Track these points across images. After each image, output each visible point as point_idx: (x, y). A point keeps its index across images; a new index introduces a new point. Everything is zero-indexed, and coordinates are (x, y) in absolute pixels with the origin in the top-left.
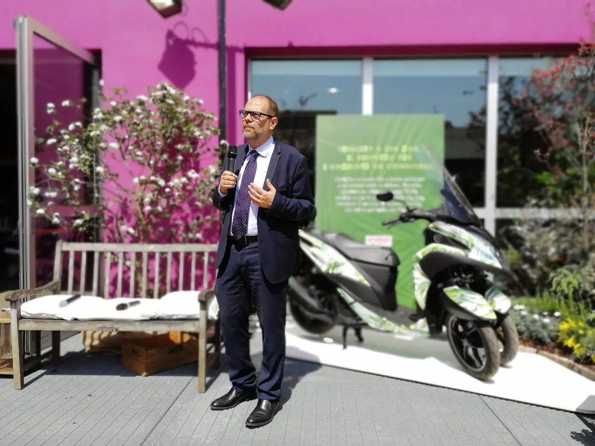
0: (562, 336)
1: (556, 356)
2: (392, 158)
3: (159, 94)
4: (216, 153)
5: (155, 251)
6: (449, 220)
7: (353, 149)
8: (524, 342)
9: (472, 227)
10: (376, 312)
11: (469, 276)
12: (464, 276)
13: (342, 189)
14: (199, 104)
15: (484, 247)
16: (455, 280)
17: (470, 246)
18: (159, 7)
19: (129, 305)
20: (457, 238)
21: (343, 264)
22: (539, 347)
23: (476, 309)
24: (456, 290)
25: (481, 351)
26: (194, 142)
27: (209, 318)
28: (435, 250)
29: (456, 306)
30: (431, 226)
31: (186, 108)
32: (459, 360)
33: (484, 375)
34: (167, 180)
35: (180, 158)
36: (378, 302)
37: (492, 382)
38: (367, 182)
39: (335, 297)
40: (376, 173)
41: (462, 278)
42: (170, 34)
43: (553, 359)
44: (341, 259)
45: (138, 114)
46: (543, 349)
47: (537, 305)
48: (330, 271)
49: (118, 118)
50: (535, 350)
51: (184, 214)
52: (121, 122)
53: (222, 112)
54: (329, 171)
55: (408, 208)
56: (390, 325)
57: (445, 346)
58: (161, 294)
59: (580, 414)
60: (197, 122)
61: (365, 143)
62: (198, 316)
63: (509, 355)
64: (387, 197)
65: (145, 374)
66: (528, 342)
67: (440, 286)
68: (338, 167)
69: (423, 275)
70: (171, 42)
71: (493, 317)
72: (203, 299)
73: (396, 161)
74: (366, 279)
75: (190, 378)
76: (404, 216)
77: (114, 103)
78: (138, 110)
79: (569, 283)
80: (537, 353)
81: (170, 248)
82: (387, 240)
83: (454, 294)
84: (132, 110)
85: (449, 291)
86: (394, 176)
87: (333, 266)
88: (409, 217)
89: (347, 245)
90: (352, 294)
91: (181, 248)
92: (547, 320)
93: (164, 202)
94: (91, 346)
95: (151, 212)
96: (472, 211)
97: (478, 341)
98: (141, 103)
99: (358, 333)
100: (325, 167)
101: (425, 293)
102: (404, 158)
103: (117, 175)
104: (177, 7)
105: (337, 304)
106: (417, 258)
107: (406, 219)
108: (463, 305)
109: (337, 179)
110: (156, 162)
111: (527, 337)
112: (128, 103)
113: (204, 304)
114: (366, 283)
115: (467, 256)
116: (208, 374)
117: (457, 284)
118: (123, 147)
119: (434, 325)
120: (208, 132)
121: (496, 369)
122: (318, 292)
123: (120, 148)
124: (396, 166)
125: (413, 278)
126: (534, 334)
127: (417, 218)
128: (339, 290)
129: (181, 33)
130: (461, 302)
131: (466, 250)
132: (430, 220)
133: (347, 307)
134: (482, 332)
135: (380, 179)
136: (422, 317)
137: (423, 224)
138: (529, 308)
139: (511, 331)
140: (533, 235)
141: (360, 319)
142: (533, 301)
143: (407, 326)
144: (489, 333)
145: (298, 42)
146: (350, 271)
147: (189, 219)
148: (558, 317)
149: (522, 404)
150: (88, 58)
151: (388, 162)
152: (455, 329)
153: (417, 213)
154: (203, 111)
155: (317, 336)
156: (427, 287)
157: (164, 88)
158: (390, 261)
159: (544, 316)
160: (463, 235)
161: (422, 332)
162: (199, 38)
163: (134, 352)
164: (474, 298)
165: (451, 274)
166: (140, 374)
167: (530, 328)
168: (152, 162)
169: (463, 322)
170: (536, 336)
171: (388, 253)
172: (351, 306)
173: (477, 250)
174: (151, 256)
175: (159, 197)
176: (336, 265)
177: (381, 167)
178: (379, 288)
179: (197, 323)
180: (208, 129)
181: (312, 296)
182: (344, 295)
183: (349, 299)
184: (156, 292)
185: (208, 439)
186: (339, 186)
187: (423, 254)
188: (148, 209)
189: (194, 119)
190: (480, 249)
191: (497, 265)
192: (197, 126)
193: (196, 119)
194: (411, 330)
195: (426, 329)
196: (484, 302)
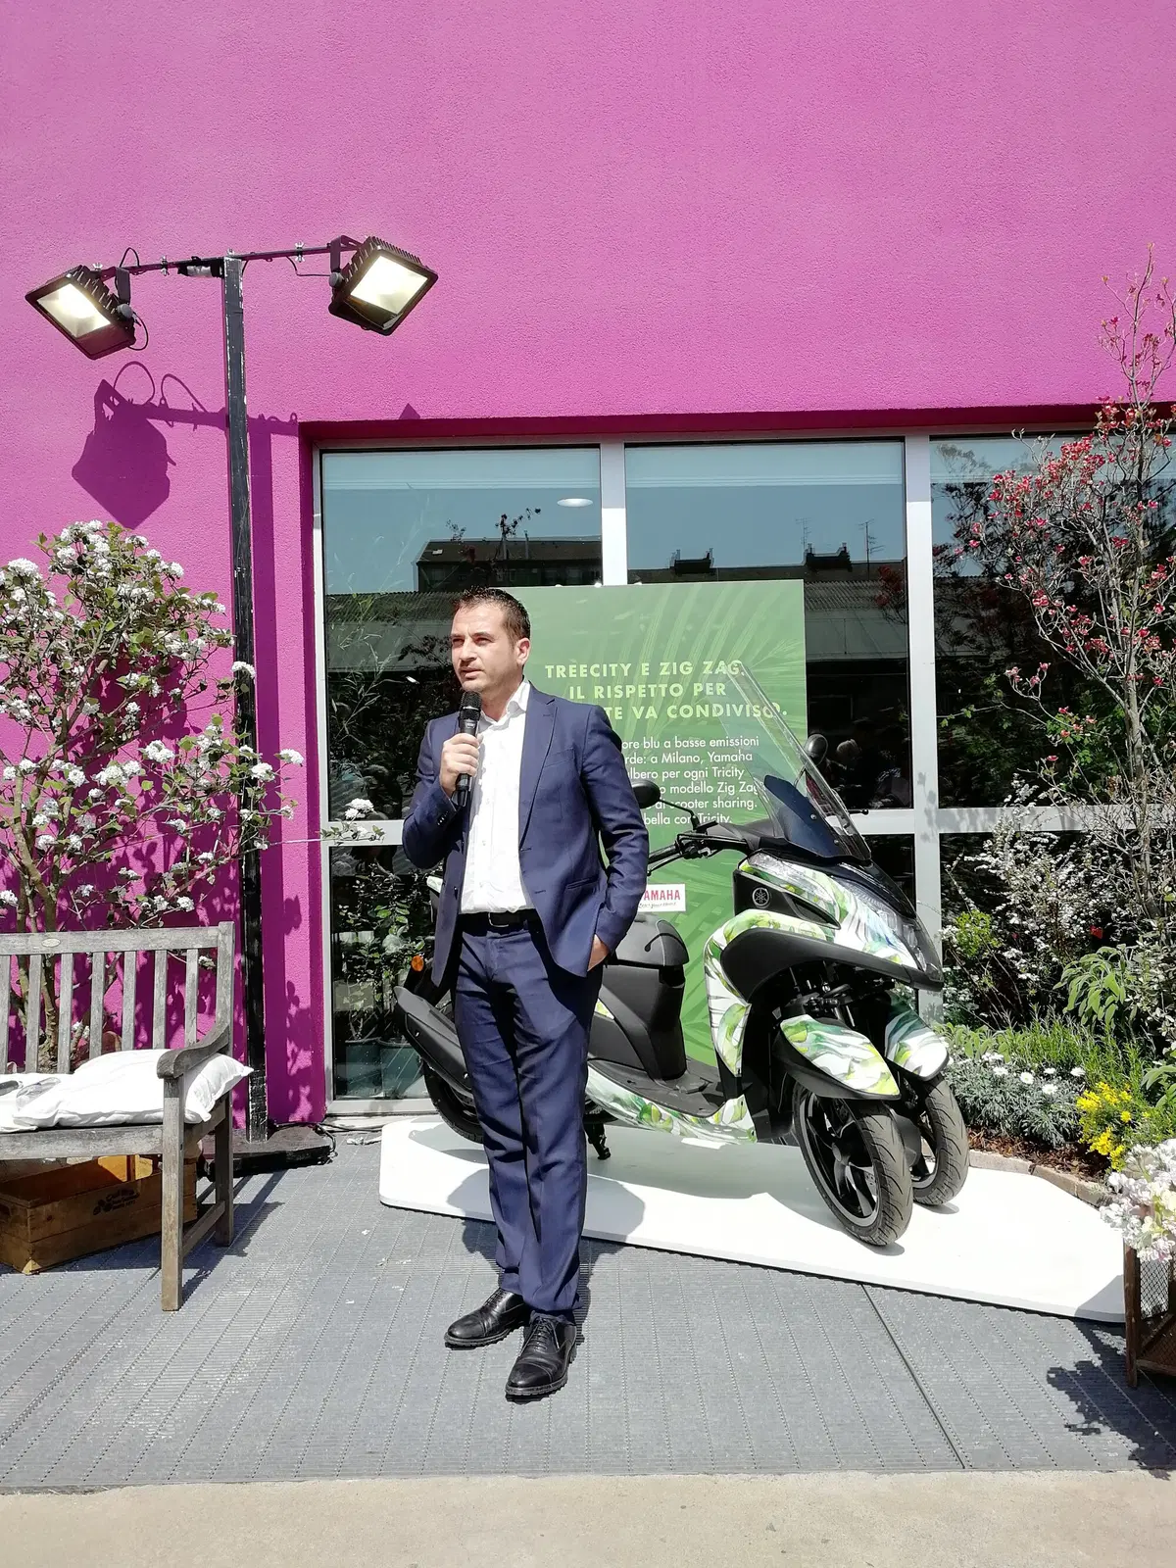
0: (1087, 1126)
1: (1073, 1178)
2: (679, 691)
3: (68, 553)
4: (223, 692)
5: (60, 949)
6: (785, 851)
7: (581, 671)
8: (1004, 1145)
9: (846, 866)
10: (628, 1084)
11: (838, 989)
12: (826, 988)
14: (170, 576)
15: (873, 914)
16: (805, 1000)
17: (837, 919)
18: (75, 332)
20: (804, 897)
22: (1036, 1155)
23: (850, 1072)
24: (805, 1024)
25: (869, 1170)
26: (169, 670)
27: (189, 1117)
28: (753, 927)
29: (807, 1064)
30: (745, 866)
31: (141, 584)
32: (827, 1197)
33: (879, 1239)
34: (92, 766)
35: (132, 707)
36: (635, 1059)
37: (900, 1250)
40: (640, 729)
41: (822, 993)
42: (105, 392)
43: (1066, 1186)
45: (15, 605)
46: (1046, 1162)
50: (1028, 1164)
51: (143, 845)
53: (240, 586)
55: (695, 822)
56: (661, 1118)
57: (789, 1158)
58: (80, 1055)
59: (1086, 1324)
60: (172, 618)
62: (160, 1115)
63: (947, 1180)
64: (645, 796)
65: (30, 1266)
66: (1012, 1143)
67: (777, 1013)
69: (728, 987)
70: (108, 411)
71: (890, 1088)
72: (171, 1070)
73: (688, 698)
75: (149, 1271)
76: (684, 842)
78: (18, 594)
79: (1106, 993)
80: (1032, 1170)
81: (97, 943)
83: (802, 1034)
84: (5, 591)
85: (790, 1027)
88: (696, 843)
91: (128, 942)
92: (1049, 1089)
93: (87, 822)
95: (58, 849)
96: (849, 824)
97: (861, 1151)
98: (22, 580)
99: (595, 1135)
101: (738, 1033)
102: (710, 688)
104: (123, 331)
106: (715, 946)
107: (691, 848)
108: (818, 1062)
110: (66, 725)
111: (1009, 1131)
113: (174, 1081)
115: (829, 940)
116: (185, 1262)
117: (809, 1010)
119: (765, 1113)
120: (202, 642)
121: (905, 1220)
124: (687, 712)
126: (1025, 1124)
127: (718, 846)
129: (135, 391)
130: (815, 1057)
131: (830, 926)
132: (748, 850)
134: (866, 1129)
135: (651, 743)
136: (735, 1094)
137: (730, 860)
138: (1015, 1057)
139: (947, 1122)
140: (1030, 874)
142: (1025, 1039)
143: (701, 1116)
144: (884, 1129)
145: (433, 410)
148: (1080, 1080)
149: (963, 1303)
151: (668, 700)
152: (816, 1121)
153: (713, 832)
154: (184, 591)
156: (741, 1020)
157: (81, 538)
158: (659, 953)
159: (1048, 1077)
160: (822, 887)
161: (736, 1132)
162: (178, 401)
164: (845, 1045)
165: (796, 986)
166: (15, 1269)
167: (1016, 1107)
168: (57, 722)
169: (825, 1105)
170: (1030, 1127)
171: (652, 933)
173: (853, 928)
174: (51, 962)
175: (74, 811)
177: (652, 713)
178: (636, 1024)
179: (157, 1131)
180: (201, 635)
184: (64, 1056)
185: (165, 1430)
187: (728, 936)
188: (44, 841)
189: (164, 614)
190: (863, 921)
191: (906, 960)
192: (172, 628)
193: (167, 612)
194: (712, 1127)
195: (747, 1123)
196: (872, 1052)
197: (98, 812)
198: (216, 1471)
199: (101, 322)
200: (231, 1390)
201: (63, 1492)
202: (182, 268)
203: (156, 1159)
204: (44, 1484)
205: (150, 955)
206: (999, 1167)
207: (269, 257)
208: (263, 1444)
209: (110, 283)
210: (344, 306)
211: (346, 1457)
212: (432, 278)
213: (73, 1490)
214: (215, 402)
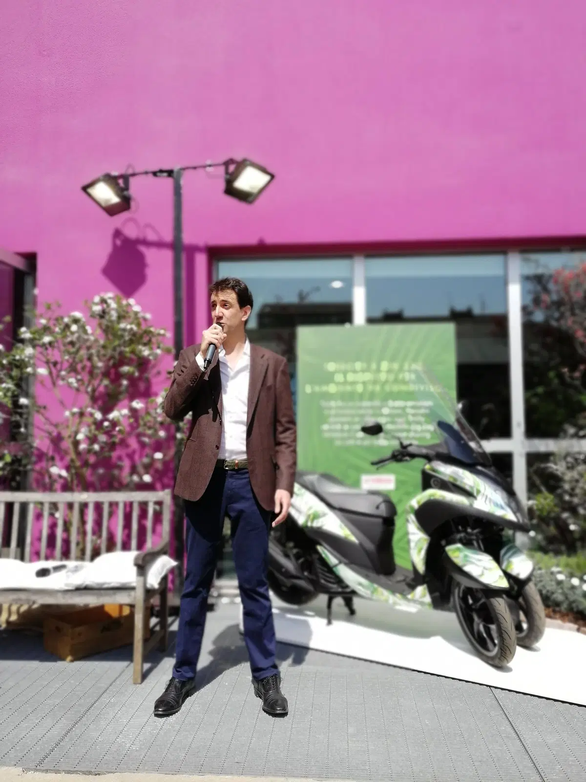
2: (392, 377)
3: (97, 308)
4: (169, 376)
5: (88, 500)
6: (448, 459)
7: (343, 366)
8: (564, 616)
9: (480, 468)
10: (366, 577)
11: (476, 531)
12: (469, 530)
13: (329, 416)
14: (145, 319)
15: (494, 493)
16: (459, 536)
17: (475, 494)
18: (103, 204)
19: (52, 570)
20: (458, 483)
21: (324, 515)
22: (581, 622)
23: (482, 574)
24: (458, 549)
25: (493, 627)
26: (143, 364)
27: (148, 586)
28: (432, 498)
29: (460, 570)
30: (427, 467)
31: (131, 323)
32: (470, 641)
33: (499, 662)
34: (106, 410)
35: (125, 382)
36: (369, 564)
37: (509, 670)
38: (360, 408)
39: (315, 557)
40: (372, 396)
41: (467, 533)
42: (117, 233)
44: (321, 507)
45: (72, 333)
46: (585, 626)
47: (579, 566)
48: (309, 524)
49: (47, 339)
50: (576, 626)
51: (130, 450)
52: (50, 343)
53: (178, 326)
54: (313, 394)
55: (401, 444)
56: (382, 594)
57: (450, 619)
58: (96, 553)
60: (145, 340)
61: (358, 359)
62: (134, 584)
63: (534, 634)
64: (375, 430)
65: (69, 658)
66: (567, 615)
67: (443, 543)
68: (324, 388)
69: (418, 529)
70: (118, 242)
71: (504, 584)
72: (140, 562)
73: (396, 381)
74: (353, 533)
75: (125, 663)
76: (396, 454)
77: (43, 321)
78: (74, 328)
80: (578, 630)
81: (106, 497)
82: (389, 481)
83: (457, 554)
84: (67, 326)
85: (450, 550)
86: (394, 399)
87: (312, 517)
88: (402, 454)
89: (331, 489)
90: (335, 553)
91: (120, 497)
93: (103, 438)
94: (8, 622)
95: (89, 451)
96: (480, 447)
97: (489, 616)
98: (76, 321)
99: (349, 603)
100: (308, 389)
101: (423, 553)
102: (407, 376)
103: (45, 408)
104: (125, 203)
105: (318, 565)
106: (412, 507)
107: (399, 457)
108: (467, 568)
109: (324, 403)
110: (94, 390)
111: (566, 609)
112: (62, 318)
113: (142, 567)
114: (353, 539)
115: (471, 505)
116: (145, 659)
117: (461, 541)
118: (54, 371)
119: (437, 594)
120: (159, 351)
121: (512, 653)
122: (295, 551)
123: (51, 373)
124: (396, 388)
125: (407, 533)
126: (574, 605)
127: (413, 456)
128: (319, 548)
129: (131, 232)
130: (465, 565)
131: (471, 498)
132: (428, 458)
133: (330, 569)
134: (491, 604)
135: (377, 403)
136: (421, 584)
137: (419, 464)
138: (569, 570)
139: (533, 603)
140: (574, 474)
141: (347, 586)
142: (573, 560)
143: (403, 594)
144: (501, 605)
145: (272, 238)
146: (333, 524)
147: (136, 457)
149: (544, 699)
150: (19, 263)
151: (386, 382)
152: (464, 599)
153: (411, 449)
154: (151, 326)
155: (295, 607)
156: (425, 546)
157: (103, 301)
158: (383, 511)
160: (467, 478)
161: (422, 604)
162: (151, 236)
163: (58, 629)
164: (480, 560)
165: (454, 529)
166: (62, 659)
167: (569, 597)
168: (89, 389)
169: (469, 591)
170: (577, 607)
171: (379, 500)
172: (334, 569)
173: (484, 499)
174: (84, 506)
175: (97, 433)
176: (316, 516)
177: (378, 388)
178: (370, 546)
179: (132, 593)
180: (158, 348)
181: (287, 556)
182: (326, 555)
183: (332, 560)
184: (88, 553)
185: (135, 745)
186: (326, 412)
187: (418, 502)
188: (83, 446)
189: (141, 337)
190: (489, 496)
191: (510, 516)
192: (145, 345)
193: (143, 337)
194: (409, 600)
195: (428, 599)
196: (493, 564)
197: (108, 433)
198: (159, 768)
199: (115, 199)
200: (167, 726)
201: (85, 774)
202: (155, 174)
203: (132, 606)
204: (75, 769)
205: (131, 504)
206: (561, 627)
207: (195, 168)
208: (184, 755)
209: (121, 182)
210: (231, 191)
211: (225, 764)
212: (272, 177)
213: (90, 773)
214: (168, 237)
